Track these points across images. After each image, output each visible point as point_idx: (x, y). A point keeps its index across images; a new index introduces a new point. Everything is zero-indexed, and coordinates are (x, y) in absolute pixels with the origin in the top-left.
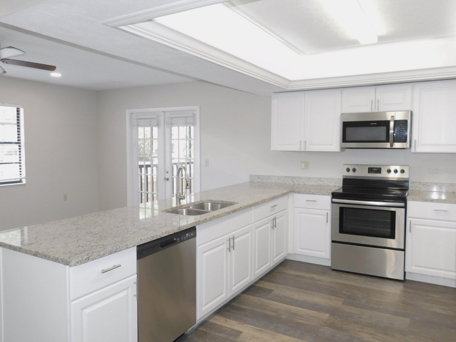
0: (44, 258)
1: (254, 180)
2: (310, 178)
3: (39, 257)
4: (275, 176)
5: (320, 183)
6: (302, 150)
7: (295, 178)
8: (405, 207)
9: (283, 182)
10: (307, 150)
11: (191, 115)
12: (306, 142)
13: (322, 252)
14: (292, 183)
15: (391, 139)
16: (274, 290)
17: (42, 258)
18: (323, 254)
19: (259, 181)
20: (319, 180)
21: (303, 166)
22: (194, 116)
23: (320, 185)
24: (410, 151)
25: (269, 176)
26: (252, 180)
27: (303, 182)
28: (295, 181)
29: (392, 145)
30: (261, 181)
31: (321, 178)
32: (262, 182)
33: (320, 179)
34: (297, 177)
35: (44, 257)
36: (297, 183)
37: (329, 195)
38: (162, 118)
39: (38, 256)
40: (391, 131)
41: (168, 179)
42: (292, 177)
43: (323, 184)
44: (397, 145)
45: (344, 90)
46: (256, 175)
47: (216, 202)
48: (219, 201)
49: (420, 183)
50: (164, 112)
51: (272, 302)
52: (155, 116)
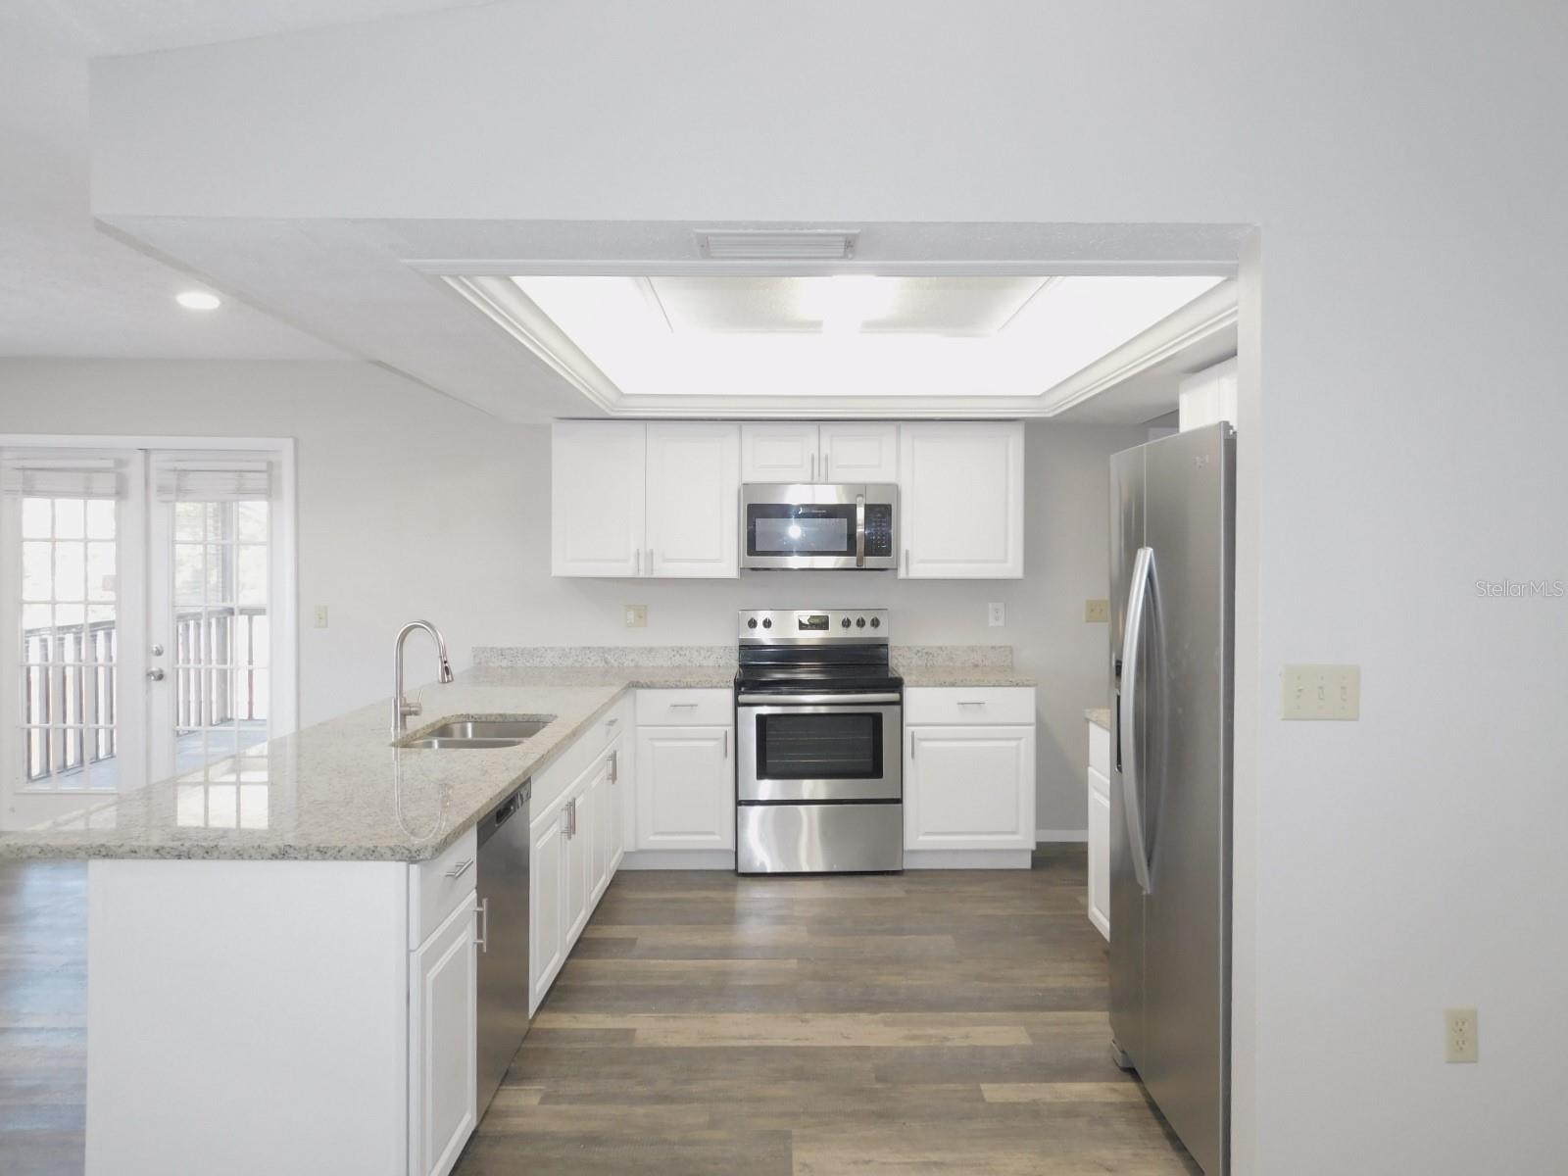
0: (316, 859)
1: (487, 662)
2: (651, 650)
3: (296, 858)
4: (552, 649)
5: (678, 660)
6: (642, 575)
7: (610, 649)
8: (900, 703)
9: (577, 664)
10: (656, 575)
11: (263, 466)
12: (652, 554)
13: (713, 833)
14: (601, 664)
15: (860, 546)
16: (636, 939)
17: (307, 858)
18: (717, 838)
19: (504, 663)
20: (675, 652)
21: (631, 616)
22: (271, 469)
23: (679, 667)
24: (896, 576)
25: (534, 649)
26: (480, 663)
27: (632, 660)
28: (610, 659)
29: (860, 561)
30: (509, 664)
31: (681, 648)
32: (512, 667)
33: (678, 651)
34: (617, 648)
35: (316, 854)
36: (616, 664)
37: (729, 687)
38: (135, 472)
39: (289, 858)
40: (860, 530)
41: (160, 677)
42: (603, 648)
43: (688, 664)
44: (871, 561)
45: (746, 426)
46: (492, 648)
47: (484, 720)
48: (491, 715)
49: (909, 648)
50: (146, 450)
51: (653, 962)
52: (110, 464)
